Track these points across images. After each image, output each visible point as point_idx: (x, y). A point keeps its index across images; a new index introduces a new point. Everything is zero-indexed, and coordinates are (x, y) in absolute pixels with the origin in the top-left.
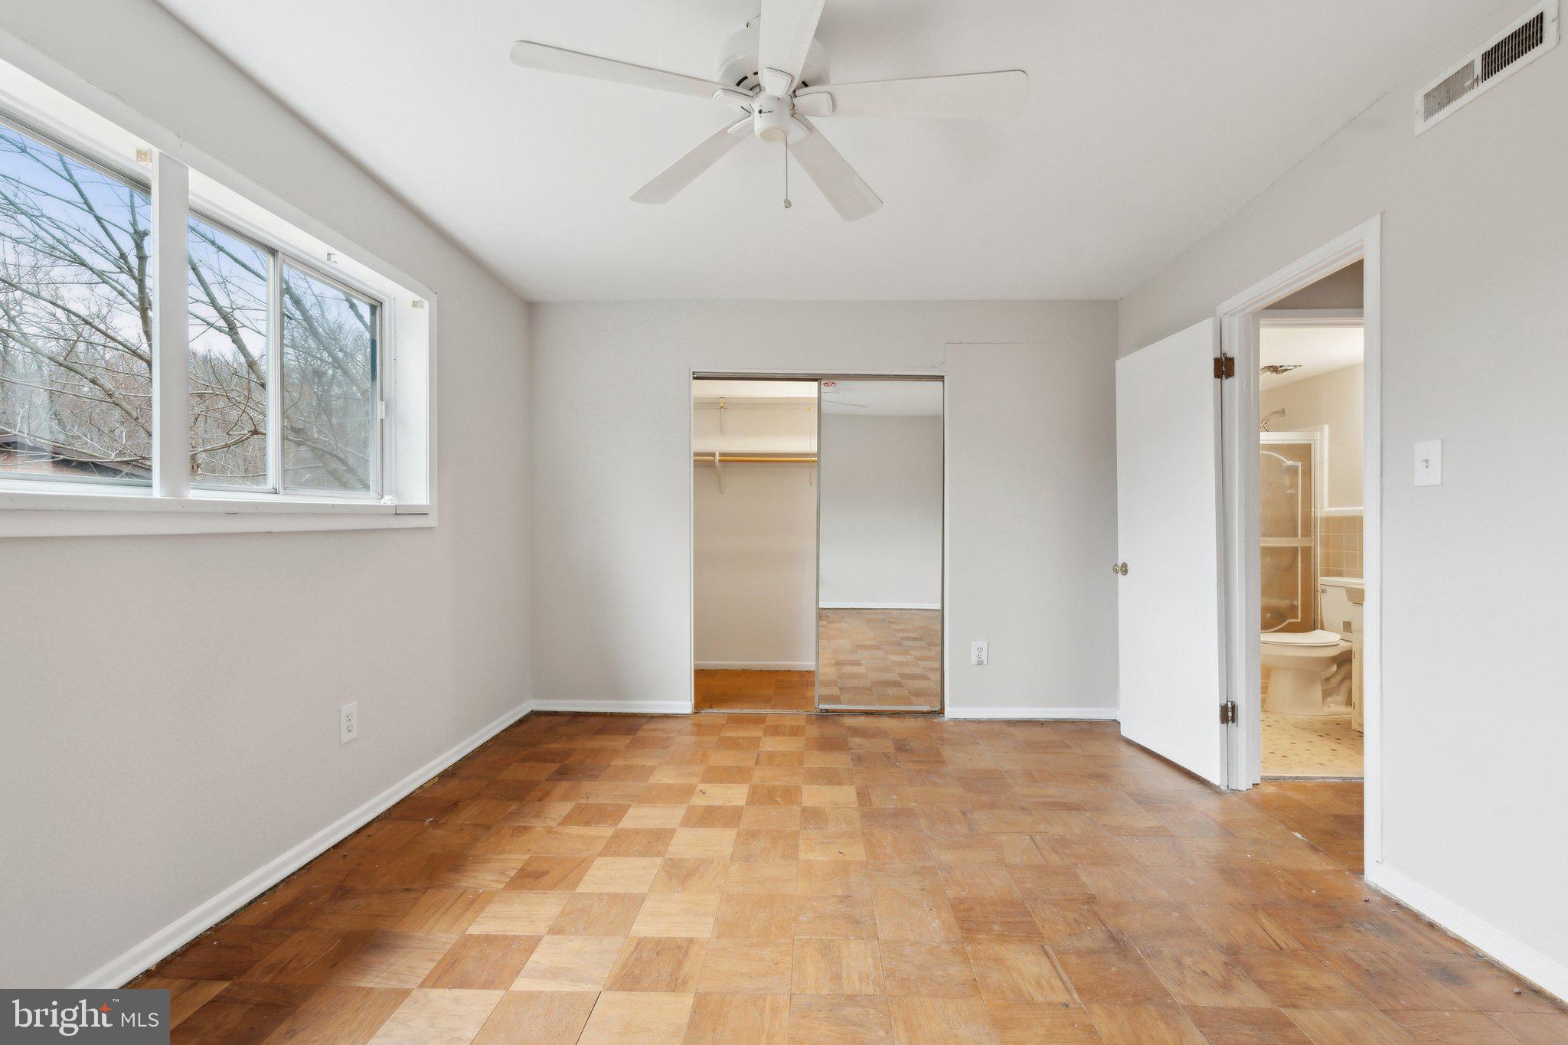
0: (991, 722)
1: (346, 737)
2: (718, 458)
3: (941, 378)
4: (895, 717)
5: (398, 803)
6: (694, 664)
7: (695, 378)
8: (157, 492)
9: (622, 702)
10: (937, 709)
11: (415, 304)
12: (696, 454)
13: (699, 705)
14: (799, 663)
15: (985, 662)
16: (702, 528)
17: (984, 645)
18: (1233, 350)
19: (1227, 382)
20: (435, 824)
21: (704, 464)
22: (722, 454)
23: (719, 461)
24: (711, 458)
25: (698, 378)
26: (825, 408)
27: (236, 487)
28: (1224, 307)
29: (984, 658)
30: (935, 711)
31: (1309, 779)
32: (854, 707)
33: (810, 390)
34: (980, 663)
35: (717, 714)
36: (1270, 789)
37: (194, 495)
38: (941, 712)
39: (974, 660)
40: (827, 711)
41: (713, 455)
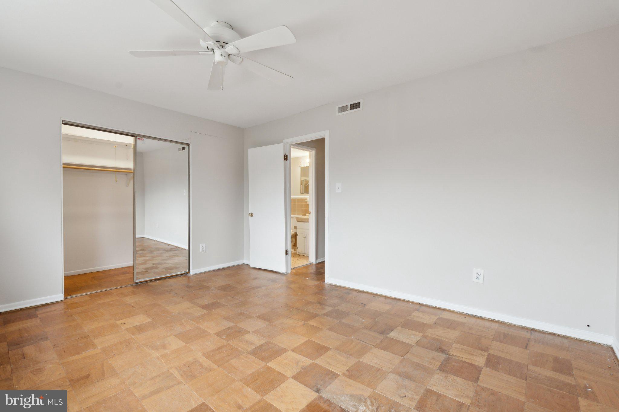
0: (207, 272)
4: (171, 278)
6: (64, 274)
7: (63, 124)
10: (186, 272)
12: (64, 164)
13: (66, 295)
14: (102, 267)
15: (205, 251)
16: (67, 203)
17: (204, 245)
18: (288, 154)
19: (286, 161)
21: (68, 168)
25: (65, 123)
26: (138, 149)
28: (285, 141)
31: (299, 267)
32: (150, 279)
33: (130, 140)
34: (203, 251)
35: (76, 297)
36: (294, 271)
38: (188, 273)
39: (201, 251)
40: (139, 282)
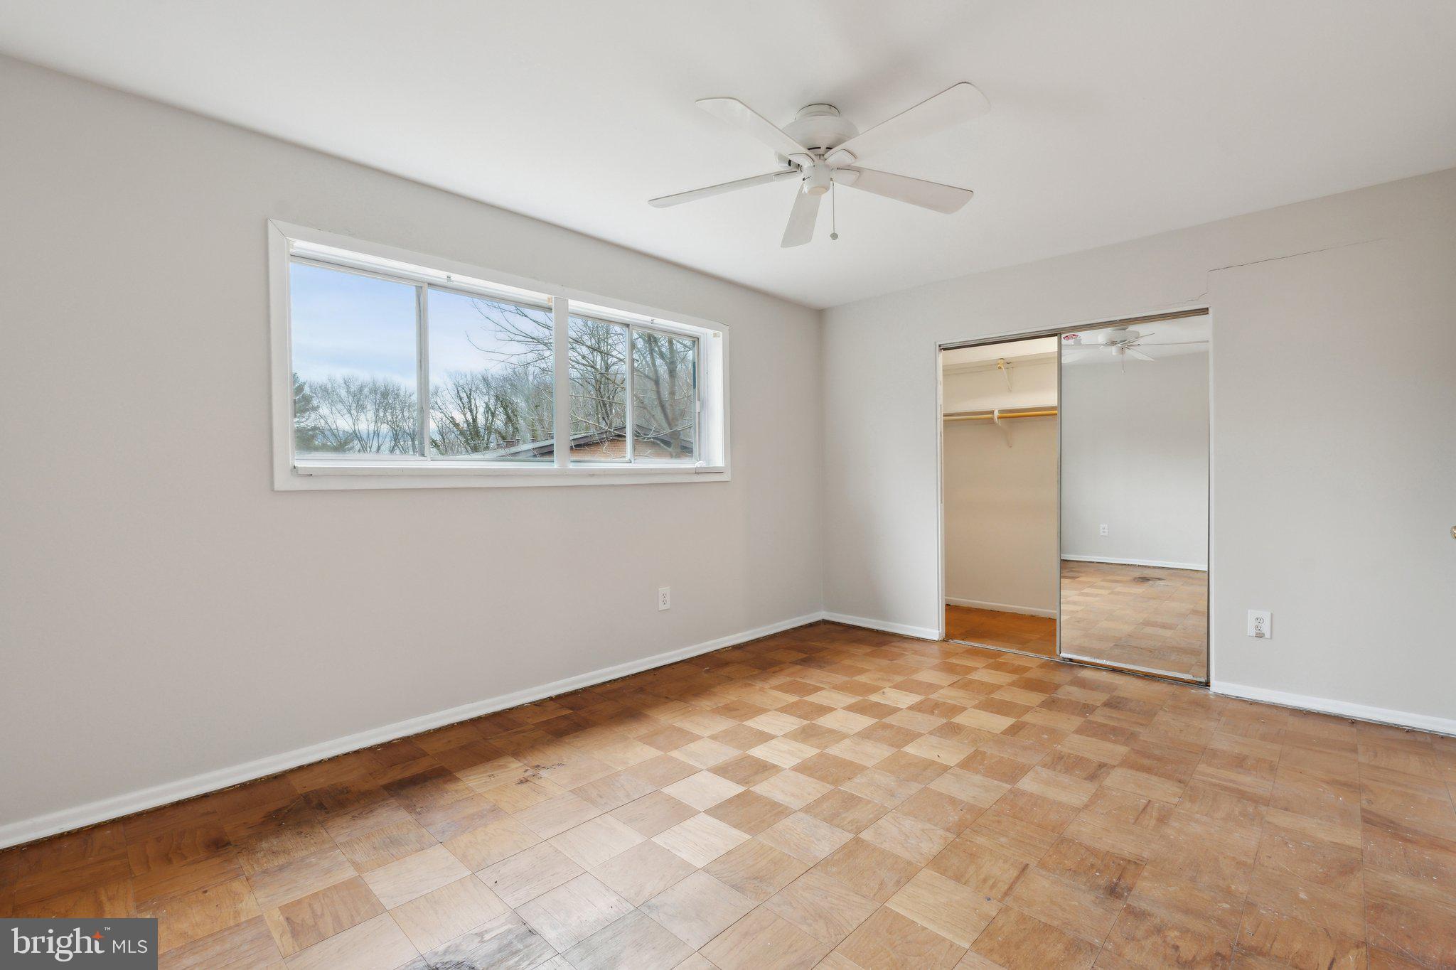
1: (662, 607)
2: (996, 414)
3: (1204, 311)
4: (1145, 679)
5: (700, 656)
6: (945, 599)
8: (555, 466)
9: (886, 622)
10: (1203, 680)
11: (715, 335)
13: (948, 637)
15: (1267, 635)
17: (1266, 616)
20: (708, 671)
22: (1001, 411)
23: (998, 418)
24: (990, 416)
25: (945, 349)
26: (1062, 361)
27: (609, 459)
29: (1266, 629)
30: (1201, 682)
32: (1098, 661)
34: (1260, 636)
35: (963, 645)
37: (572, 466)
38: (1207, 684)
39: (1251, 631)
40: (1071, 660)
41: (992, 412)
